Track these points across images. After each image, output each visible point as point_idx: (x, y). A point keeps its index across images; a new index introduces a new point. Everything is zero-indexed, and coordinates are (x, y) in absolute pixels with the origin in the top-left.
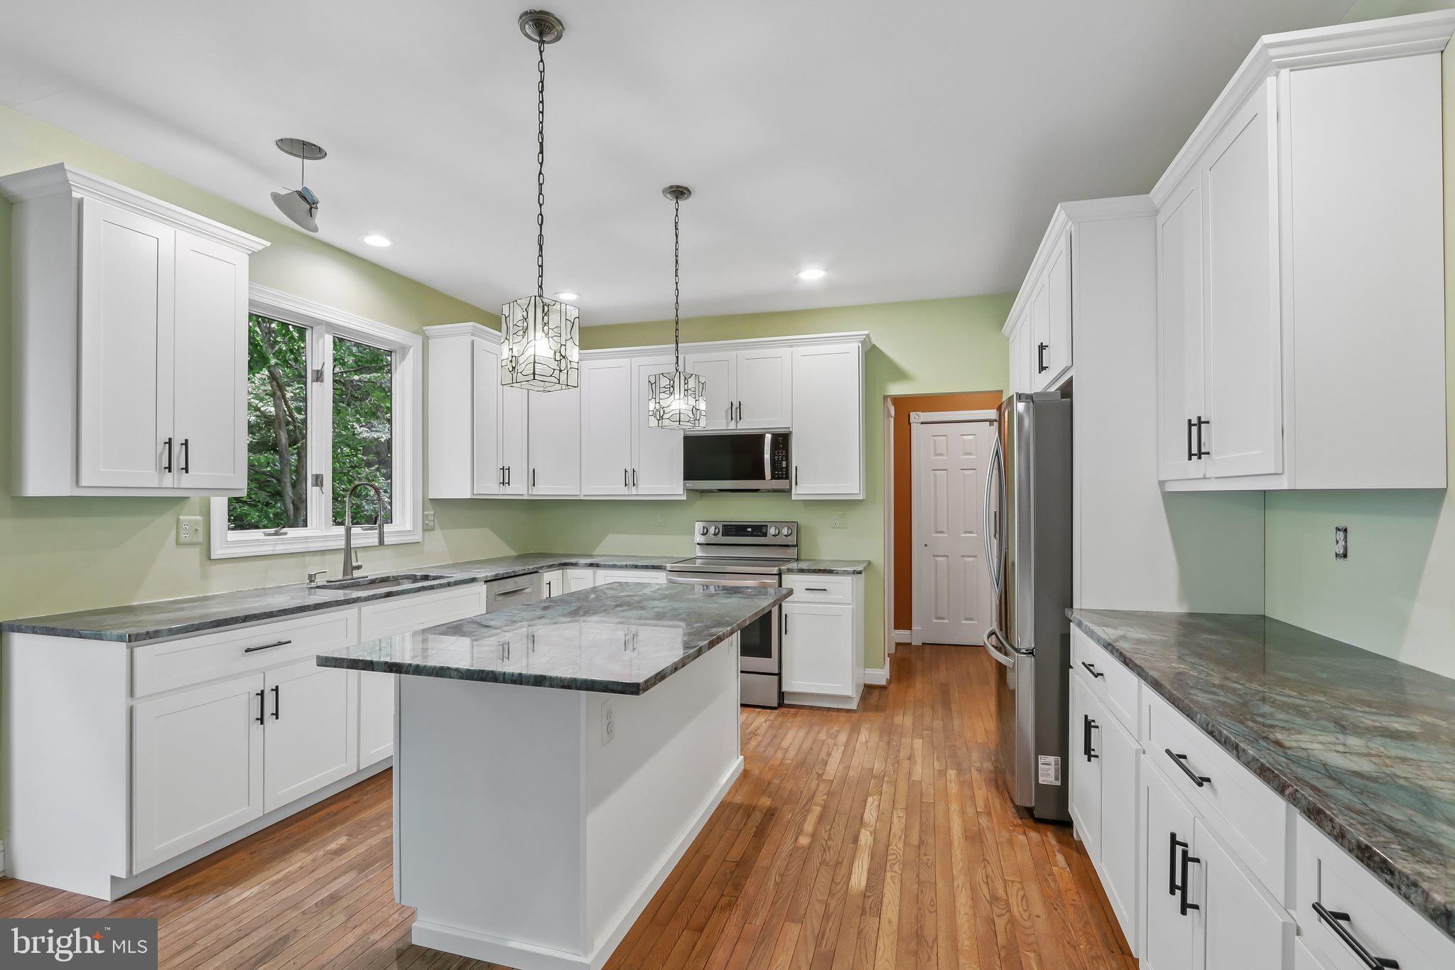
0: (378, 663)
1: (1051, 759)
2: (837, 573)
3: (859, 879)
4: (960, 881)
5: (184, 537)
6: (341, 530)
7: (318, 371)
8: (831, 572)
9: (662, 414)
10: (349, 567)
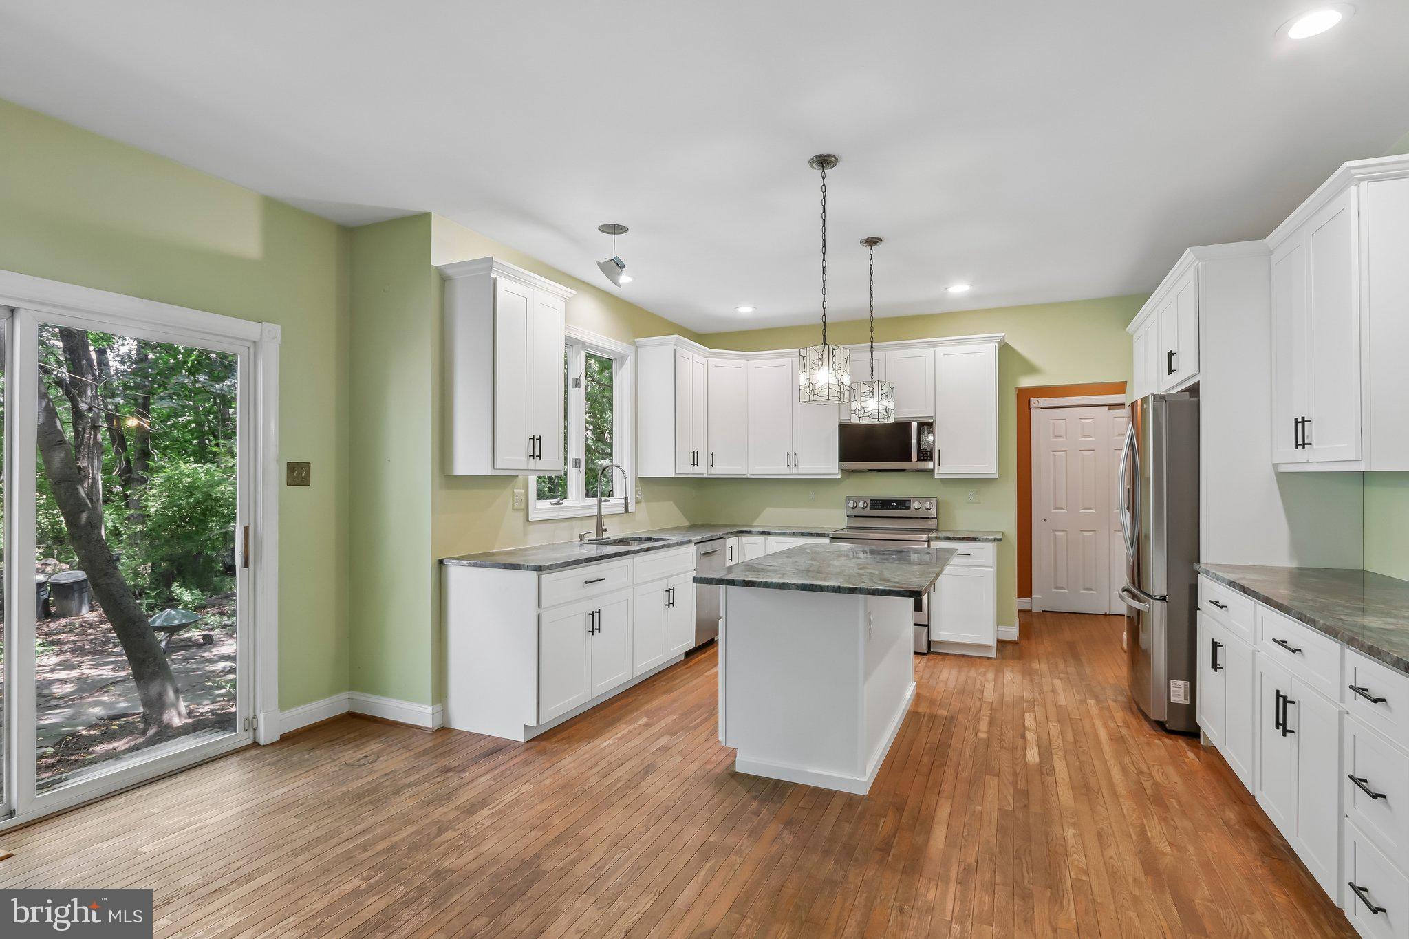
0: (738, 581)
1: (1181, 683)
2: (980, 540)
3: (1033, 755)
4: (1111, 763)
5: (517, 505)
6: (594, 501)
7: (577, 379)
8: (974, 539)
9: (863, 412)
10: (601, 530)
